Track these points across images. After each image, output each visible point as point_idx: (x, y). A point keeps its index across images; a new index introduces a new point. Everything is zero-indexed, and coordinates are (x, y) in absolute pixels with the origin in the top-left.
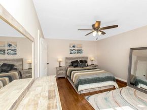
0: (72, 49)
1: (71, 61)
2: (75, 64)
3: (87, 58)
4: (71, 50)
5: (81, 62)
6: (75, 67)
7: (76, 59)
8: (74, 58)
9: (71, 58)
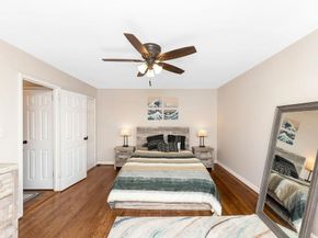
0: (154, 109)
1: (148, 135)
2: (153, 143)
3: (187, 130)
4: (152, 112)
5: (171, 138)
6: (150, 149)
7: (160, 133)
8: (155, 130)
9: (149, 130)
